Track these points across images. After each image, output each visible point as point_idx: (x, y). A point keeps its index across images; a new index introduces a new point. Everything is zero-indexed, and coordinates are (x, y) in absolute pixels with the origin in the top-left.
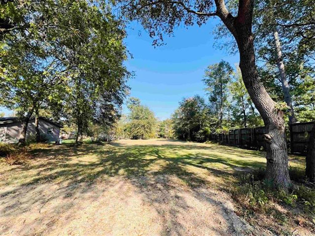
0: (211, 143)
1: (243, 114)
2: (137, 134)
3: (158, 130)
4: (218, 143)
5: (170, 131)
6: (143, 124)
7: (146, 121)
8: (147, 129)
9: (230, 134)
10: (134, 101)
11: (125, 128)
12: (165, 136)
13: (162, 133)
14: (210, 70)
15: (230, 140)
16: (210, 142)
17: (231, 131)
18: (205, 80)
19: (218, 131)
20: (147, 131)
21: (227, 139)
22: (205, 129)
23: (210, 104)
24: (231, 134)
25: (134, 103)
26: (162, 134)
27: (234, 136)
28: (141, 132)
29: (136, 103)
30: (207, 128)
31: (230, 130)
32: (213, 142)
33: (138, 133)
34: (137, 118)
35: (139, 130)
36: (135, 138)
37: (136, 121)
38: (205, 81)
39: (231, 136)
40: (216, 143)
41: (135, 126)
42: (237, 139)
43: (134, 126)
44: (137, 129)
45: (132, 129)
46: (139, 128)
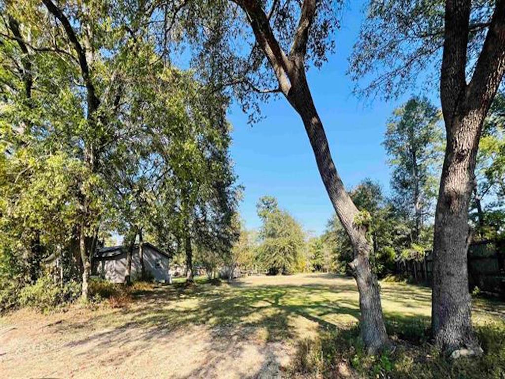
0: (395, 280)
2: (274, 266)
4: (406, 280)
6: (282, 247)
7: (288, 239)
8: (288, 255)
9: (427, 261)
10: (267, 204)
11: (255, 255)
15: (427, 272)
16: (393, 278)
17: (428, 253)
19: (406, 253)
20: (289, 260)
21: (422, 271)
22: (384, 250)
24: (428, 259)
25: (268, 207)
28: (280, 260)
29: (271, 205)
30: (387, 248)
31: (426, 252)
32: (398, 279)
33: (275, 262)
34: (273, 235)
35: (276, 258)
36: (273, 272)
37: (271, 239)
41: (271, 251)
43: (269, 250)
44: (274, 255)
45: (266, 257)
46: (275, 253)
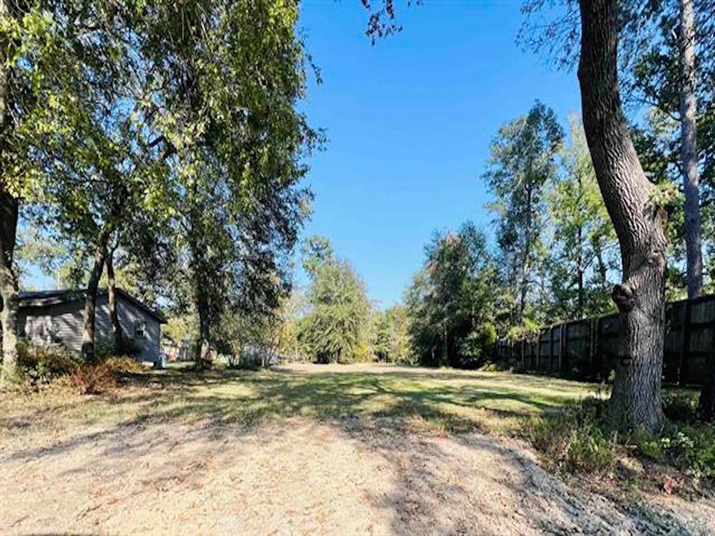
0: (496, 369)
1: (576, 286)
2: (327, 349)
3: (375, 337)
4: (511, 369)
5: (401, 342)
6: (340, 319)
7: (347, 308)
8: (348, 334)
9: (541, 342)
10: (317, 249)
11: (299, 330)
12: (390, 355)
13: (383, 348)
14: (505, 141)
15: (540, 357)
16: (492, 366)
17: (543, 333)
18: (489, 174)
19: (515, 332)
20: (349, 340)
21: (533, 356)
22: (484, 328)
23: (499, 252)
24: (543, 339)
25: (319, 255)
26: (383, 351)
27: (549, 345)
28: (337, 340)
29: (323, 252)
30: (487, 325)
31: (541, 330)
32: (499, 368)
33: (329, 342)
34: (326, 300)
35: (331, 337)
36: (323, 358)
37: (324, 307)
38: (491, 178)
39: (543, 346)
40: (507, 369)
41: (323, 324)
42: (555, 354)
43: (321, 323)
44: (327, 331)
45: (315, 334)
46: (330, 328)
